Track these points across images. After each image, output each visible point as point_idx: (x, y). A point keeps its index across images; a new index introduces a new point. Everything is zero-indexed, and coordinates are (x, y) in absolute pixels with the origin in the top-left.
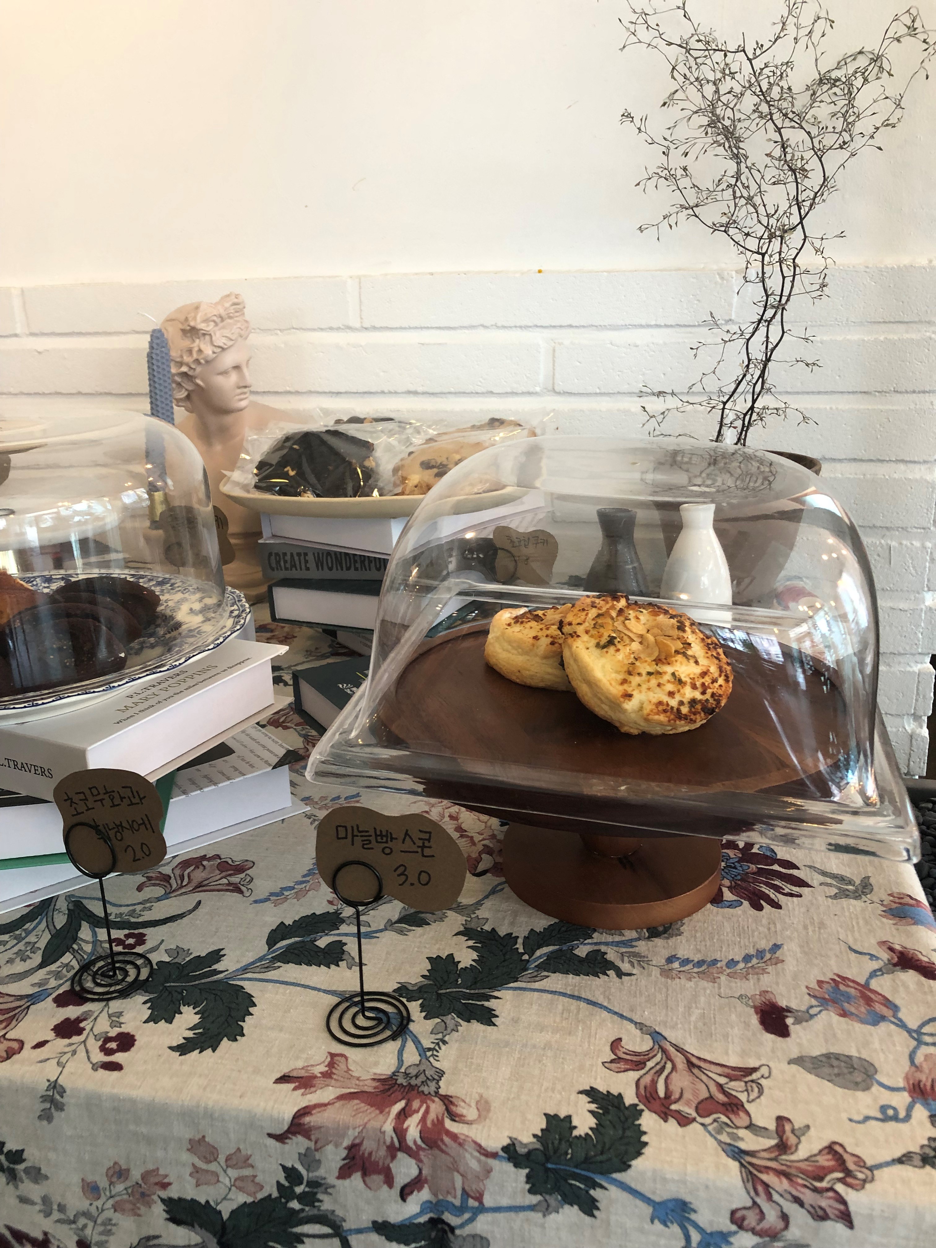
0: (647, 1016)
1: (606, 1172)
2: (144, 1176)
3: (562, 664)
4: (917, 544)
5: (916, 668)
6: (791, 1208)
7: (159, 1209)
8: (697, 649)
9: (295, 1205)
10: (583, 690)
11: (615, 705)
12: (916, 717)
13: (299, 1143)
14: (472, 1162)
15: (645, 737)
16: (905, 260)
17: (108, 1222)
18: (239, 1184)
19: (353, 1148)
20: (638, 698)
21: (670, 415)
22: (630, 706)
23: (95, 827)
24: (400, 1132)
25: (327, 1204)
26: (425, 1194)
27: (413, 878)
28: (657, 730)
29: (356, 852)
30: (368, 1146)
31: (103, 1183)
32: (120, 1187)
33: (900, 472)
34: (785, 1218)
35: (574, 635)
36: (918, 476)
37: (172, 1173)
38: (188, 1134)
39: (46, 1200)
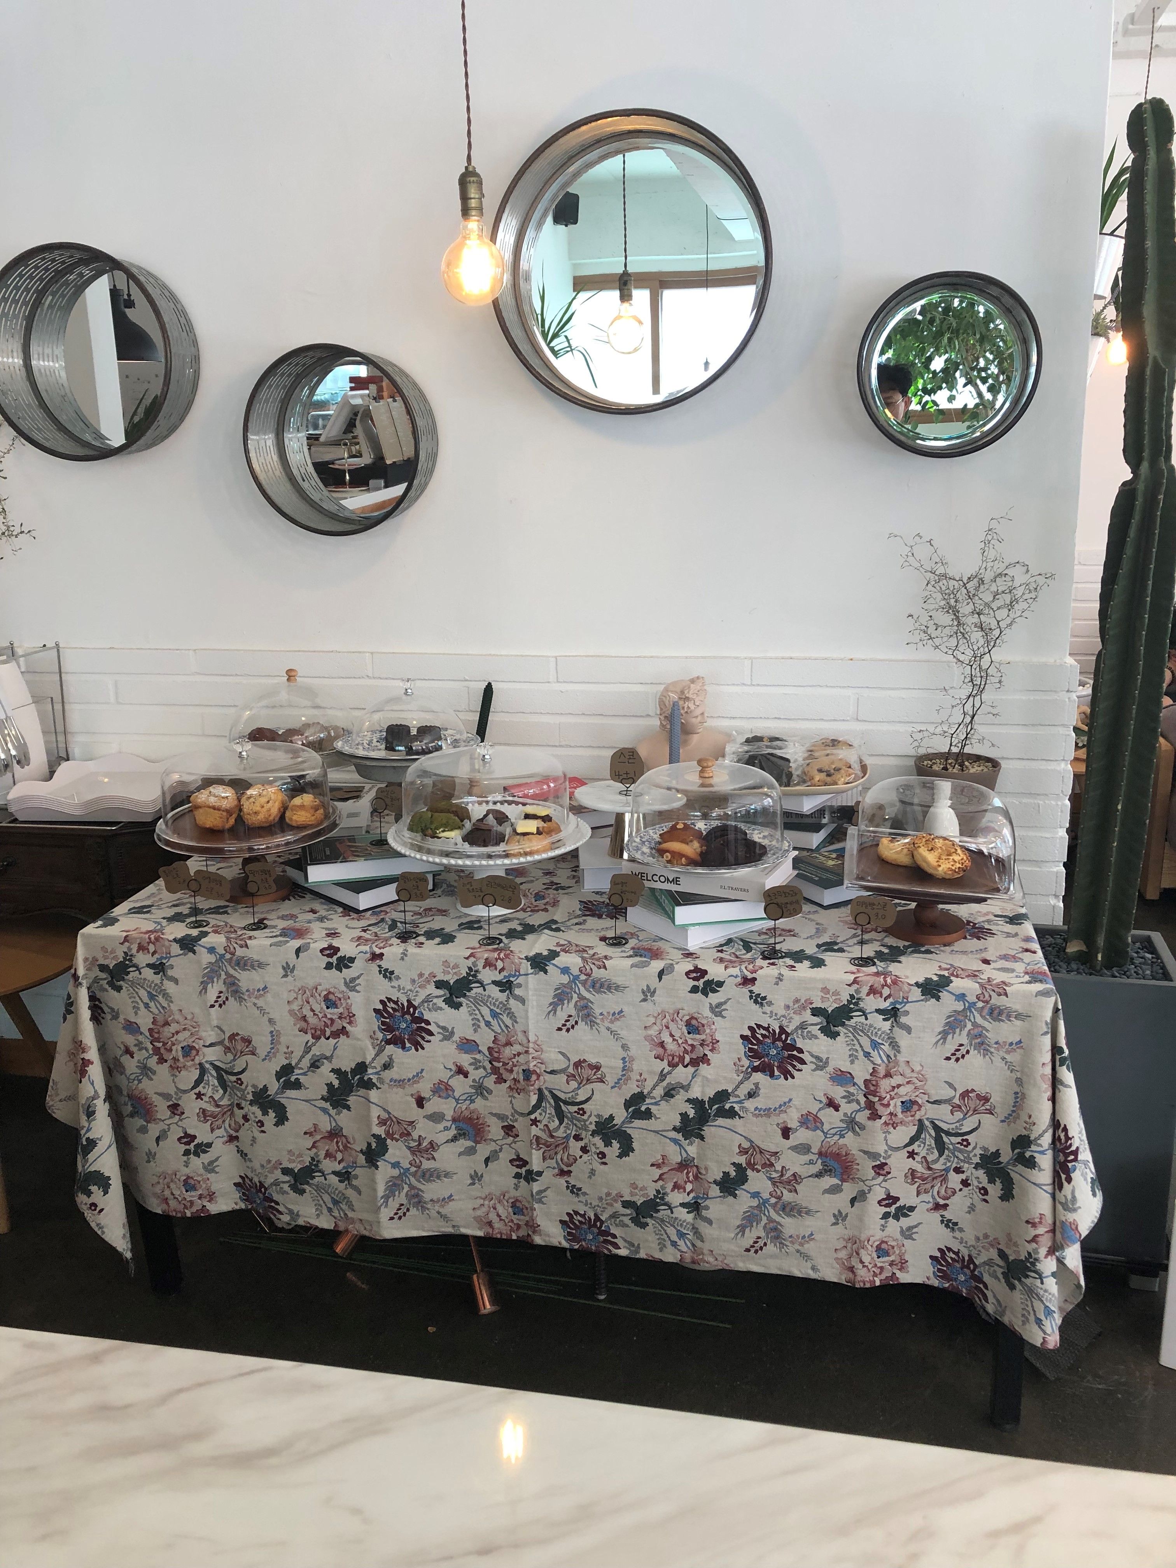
0: (948, 962)
1: (943, 987)
2: (805, 1001)
3: (913, 856)
4: (1053, 803)
5: (1055, 869)
6: (992, 993)
7: (809, 1011)
8: (959, 851)
9: (852, 1006)
10: (924, 866)
11: (936, 869)
12: (1056, 896)
13: (855, 986)
14: (906, 987)
15: (944, 879)
16: (1043, 660)
17: (791, 1018)
18: (835, 1001)
19: (871, 986)
20: (943, 866)
21: (924, 740)
22: (940, 869)
23: (777, 904)
24: (886, 981)
25: (862, 1005)
26: (891, 1000)
27: (880, 916)
28: (948, 877)
29: (863, 909)
30: (876, 986)
31: (791, 1004)
32: (796, 1006)
33: (1043, 766)
34: (990, 996)
35: (919, 847)
36: (1053, 768)
37: (814, 999)
38: (821, 986)
39: (771, 1012)
